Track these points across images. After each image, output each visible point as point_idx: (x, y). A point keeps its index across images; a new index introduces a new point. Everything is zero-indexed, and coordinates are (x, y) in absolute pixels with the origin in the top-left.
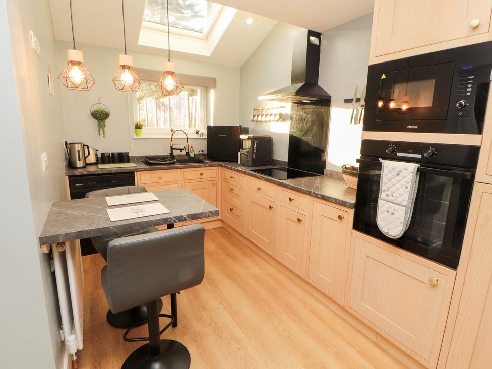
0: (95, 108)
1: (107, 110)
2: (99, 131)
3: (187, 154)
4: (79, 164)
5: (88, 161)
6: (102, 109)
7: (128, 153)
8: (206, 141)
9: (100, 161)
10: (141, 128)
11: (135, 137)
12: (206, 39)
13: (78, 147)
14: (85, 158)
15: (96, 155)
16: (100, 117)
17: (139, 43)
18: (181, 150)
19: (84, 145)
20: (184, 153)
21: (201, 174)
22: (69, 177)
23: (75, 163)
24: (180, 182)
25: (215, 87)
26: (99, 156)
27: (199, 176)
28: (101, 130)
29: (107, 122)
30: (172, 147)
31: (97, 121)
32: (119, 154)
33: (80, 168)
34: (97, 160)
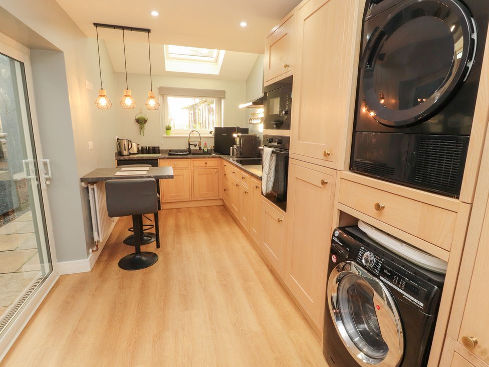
0: (138, 116)
1: (146, 117)
2: (140, 132)
3: (200, 148)
4: (126, 153)
5: (131, 152)
6: (143, 116)
7: (159, 147)
8: (214, 139)
9: (140, 152)
10: (170, 130)
11: (165, 136)
12: (216, 61)
13: (125, 142)
14: (129, 149)
15: (138, 148)
16: (141, 122)
17: (166, 70)
18: (195, 146)
19: (129, 141)
20: (197, 148)
21: (206, 163)
22: (118, 161)
23: (123, 152)
24: (190, 168)
25: (224, 98)
26: (140, 149)
27: (204, 165)
28: (142, 131)
29: (146, 125)
30: (189, 143)
31: (139, 125)
32: (153, 147)
33: (126, 155)
34: (139, 151)
